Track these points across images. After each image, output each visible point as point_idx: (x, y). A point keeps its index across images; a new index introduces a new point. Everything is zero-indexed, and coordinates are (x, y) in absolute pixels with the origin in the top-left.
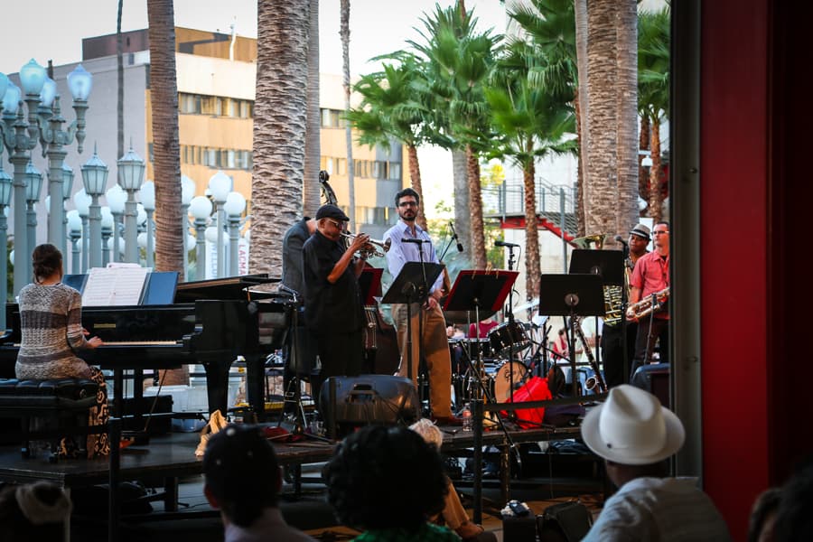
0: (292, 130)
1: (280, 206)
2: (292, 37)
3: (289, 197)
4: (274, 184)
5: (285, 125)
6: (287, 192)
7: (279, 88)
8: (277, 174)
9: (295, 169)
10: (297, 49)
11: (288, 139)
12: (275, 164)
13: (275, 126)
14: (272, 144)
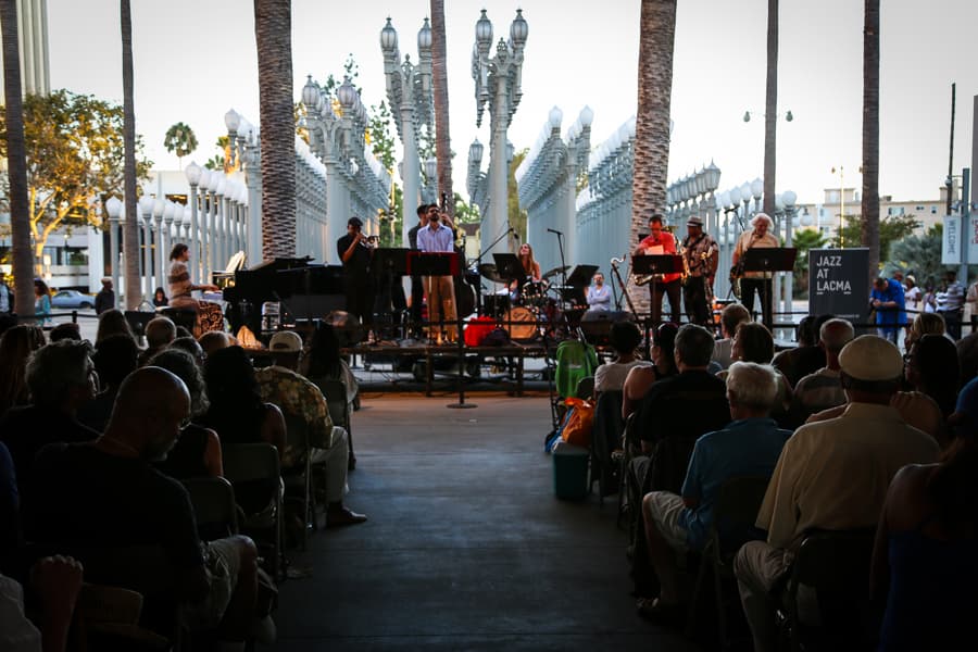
0: (651, 155)
1: (643, 206)
2: (652, 93)
3: (648, 199)
4: (639, 192)
5: (646, 152)
6: (648, 196)
7: (643, 128)
8: (642, 185)
9: (654, 181)
10: (656, 101)
11: (648, 161)
12: (641, 178)
13: (641, 153)
14: (638, 165)
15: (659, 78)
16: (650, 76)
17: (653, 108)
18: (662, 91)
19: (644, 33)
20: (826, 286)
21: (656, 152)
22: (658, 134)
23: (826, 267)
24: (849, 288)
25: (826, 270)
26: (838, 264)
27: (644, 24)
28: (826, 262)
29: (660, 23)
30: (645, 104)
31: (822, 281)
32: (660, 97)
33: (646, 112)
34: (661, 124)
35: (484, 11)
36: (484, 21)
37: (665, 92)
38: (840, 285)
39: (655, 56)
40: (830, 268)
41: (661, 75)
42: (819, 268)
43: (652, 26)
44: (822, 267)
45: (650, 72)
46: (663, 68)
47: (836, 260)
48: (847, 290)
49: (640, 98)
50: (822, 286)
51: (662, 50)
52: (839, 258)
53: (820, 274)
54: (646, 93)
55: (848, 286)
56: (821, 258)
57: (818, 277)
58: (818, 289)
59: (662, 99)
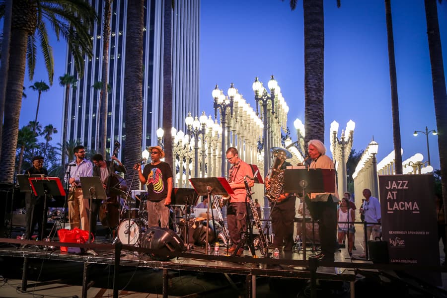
15: (314, 87)
16: (309, 86)
17: (312, 103)
18: (317, 94)
19: (307, 65)
20: (396, 206)
22: (315, 117)
23: (394, 189)
24: (417, 207)
25: (395, 193)
26: (405, 187)
27: (306, 60)
28: (394, 185)
29: (313, 58)
30: (308, 102)
31: (392, 202)
32: (315, 96)
34: (317, 112)
38: (408, 205)
39: (311, 76)
40: (398, 190)
41: (315, 85)
42: (387, 191)
43: (309, 61)
44: (391, 190)
45: (310, 84)
46: (316, 82)
47: (403, 184)
48: (416, 210)
49: (306, 99)
50: (392, 206)
51: (315, 72)
52: (407, 182)
53: (389, 196)
54: (308, 96)
55: (416, 206)
56: (390, 182)
57: (388, 199)
58: (389, 209)
59: (318, 98)
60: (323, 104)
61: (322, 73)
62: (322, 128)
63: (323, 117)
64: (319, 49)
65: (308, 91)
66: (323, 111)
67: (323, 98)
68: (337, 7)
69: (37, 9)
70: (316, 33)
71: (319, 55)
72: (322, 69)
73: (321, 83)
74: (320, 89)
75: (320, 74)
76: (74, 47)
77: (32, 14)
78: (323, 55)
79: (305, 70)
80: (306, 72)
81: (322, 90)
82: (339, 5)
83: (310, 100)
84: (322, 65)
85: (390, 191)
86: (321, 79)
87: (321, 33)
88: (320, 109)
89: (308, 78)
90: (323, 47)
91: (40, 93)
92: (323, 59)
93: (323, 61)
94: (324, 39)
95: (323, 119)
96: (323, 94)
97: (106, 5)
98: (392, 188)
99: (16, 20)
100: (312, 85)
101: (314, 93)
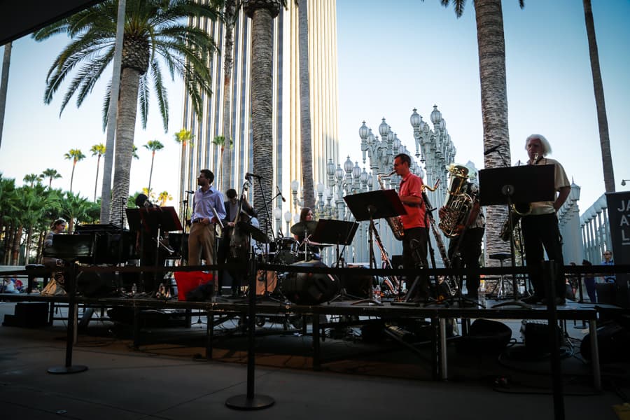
15: (495, 107)
16: (488, 106)
17: (493, 128)
18: (499, 115)
19: (483, 79)
21: (498, 158)
27: (482, 74)
29: (492, 71)
30: (487, 126)
33: (488, 132)
35: (415, 110)
36: (415, 114)
37: (501, 116)
39: (490, 92)
41: (496, 104)
42: (620, 214)
43: (486, 74)
45: (488, 104)
46: (498, 100)
49: (484, 123)
51: (495, 88)
53: (624, 221)
54: (487, 119)
56: (623, 202)
57: (621, 225)
58: (624, 239)
59: (500, 121)
60: (508, 129)
61: (504, 88)
62: (507, 160)
63: (509, 145)
64: (499, 58)
65: (486, 112)
66: (508, 138)
67: (507, 121)
68: (520, 8)
69: (151, 44)
70: (493, 38)
71: (500, 66)
72: (504, 83)
73: (504, 102)
74: (502, 109)
75: (502, 89)
76: (192, 86)
77: (144, 49)
78: (504, 65)
79: (482, 86)
80: (482, 88)
81: (506, 110)
82: (522, 4)
83: (489, 123)
84: (504, 78)
85: (624, 214)
86: (503, 97)
87: (501, 38)
88: (504, 135)
89: (486, 96)
90: (504, 56)
91: (154, 153)
92: (505, 70)
93: (505, 73)
94: (504, 45)
95: (509, 148)
96: (507, 116)
97: (227, 34)
98: (628, 210)
99: (127, 57)
100: (491, 105)
101: (495, 114)
